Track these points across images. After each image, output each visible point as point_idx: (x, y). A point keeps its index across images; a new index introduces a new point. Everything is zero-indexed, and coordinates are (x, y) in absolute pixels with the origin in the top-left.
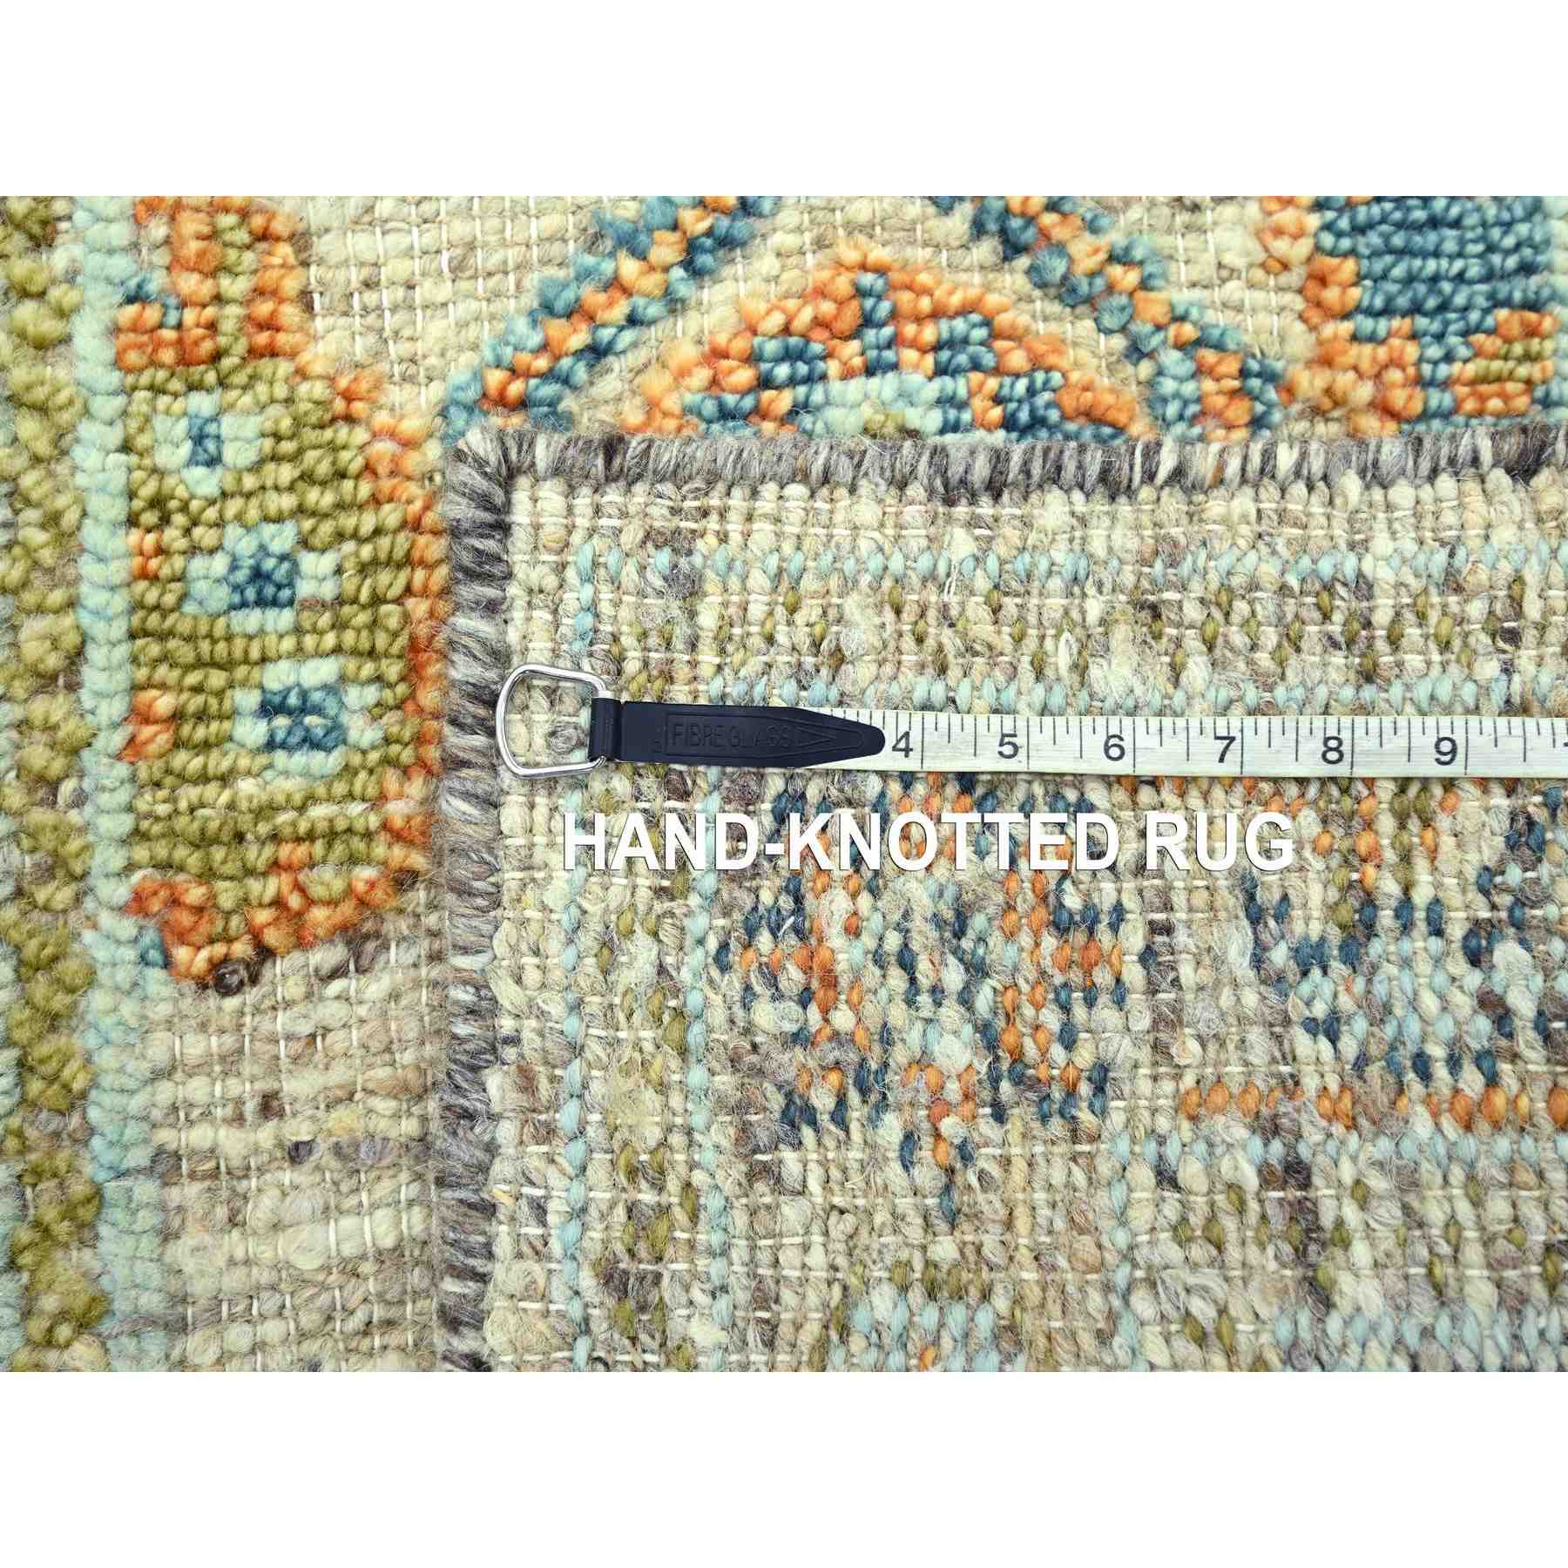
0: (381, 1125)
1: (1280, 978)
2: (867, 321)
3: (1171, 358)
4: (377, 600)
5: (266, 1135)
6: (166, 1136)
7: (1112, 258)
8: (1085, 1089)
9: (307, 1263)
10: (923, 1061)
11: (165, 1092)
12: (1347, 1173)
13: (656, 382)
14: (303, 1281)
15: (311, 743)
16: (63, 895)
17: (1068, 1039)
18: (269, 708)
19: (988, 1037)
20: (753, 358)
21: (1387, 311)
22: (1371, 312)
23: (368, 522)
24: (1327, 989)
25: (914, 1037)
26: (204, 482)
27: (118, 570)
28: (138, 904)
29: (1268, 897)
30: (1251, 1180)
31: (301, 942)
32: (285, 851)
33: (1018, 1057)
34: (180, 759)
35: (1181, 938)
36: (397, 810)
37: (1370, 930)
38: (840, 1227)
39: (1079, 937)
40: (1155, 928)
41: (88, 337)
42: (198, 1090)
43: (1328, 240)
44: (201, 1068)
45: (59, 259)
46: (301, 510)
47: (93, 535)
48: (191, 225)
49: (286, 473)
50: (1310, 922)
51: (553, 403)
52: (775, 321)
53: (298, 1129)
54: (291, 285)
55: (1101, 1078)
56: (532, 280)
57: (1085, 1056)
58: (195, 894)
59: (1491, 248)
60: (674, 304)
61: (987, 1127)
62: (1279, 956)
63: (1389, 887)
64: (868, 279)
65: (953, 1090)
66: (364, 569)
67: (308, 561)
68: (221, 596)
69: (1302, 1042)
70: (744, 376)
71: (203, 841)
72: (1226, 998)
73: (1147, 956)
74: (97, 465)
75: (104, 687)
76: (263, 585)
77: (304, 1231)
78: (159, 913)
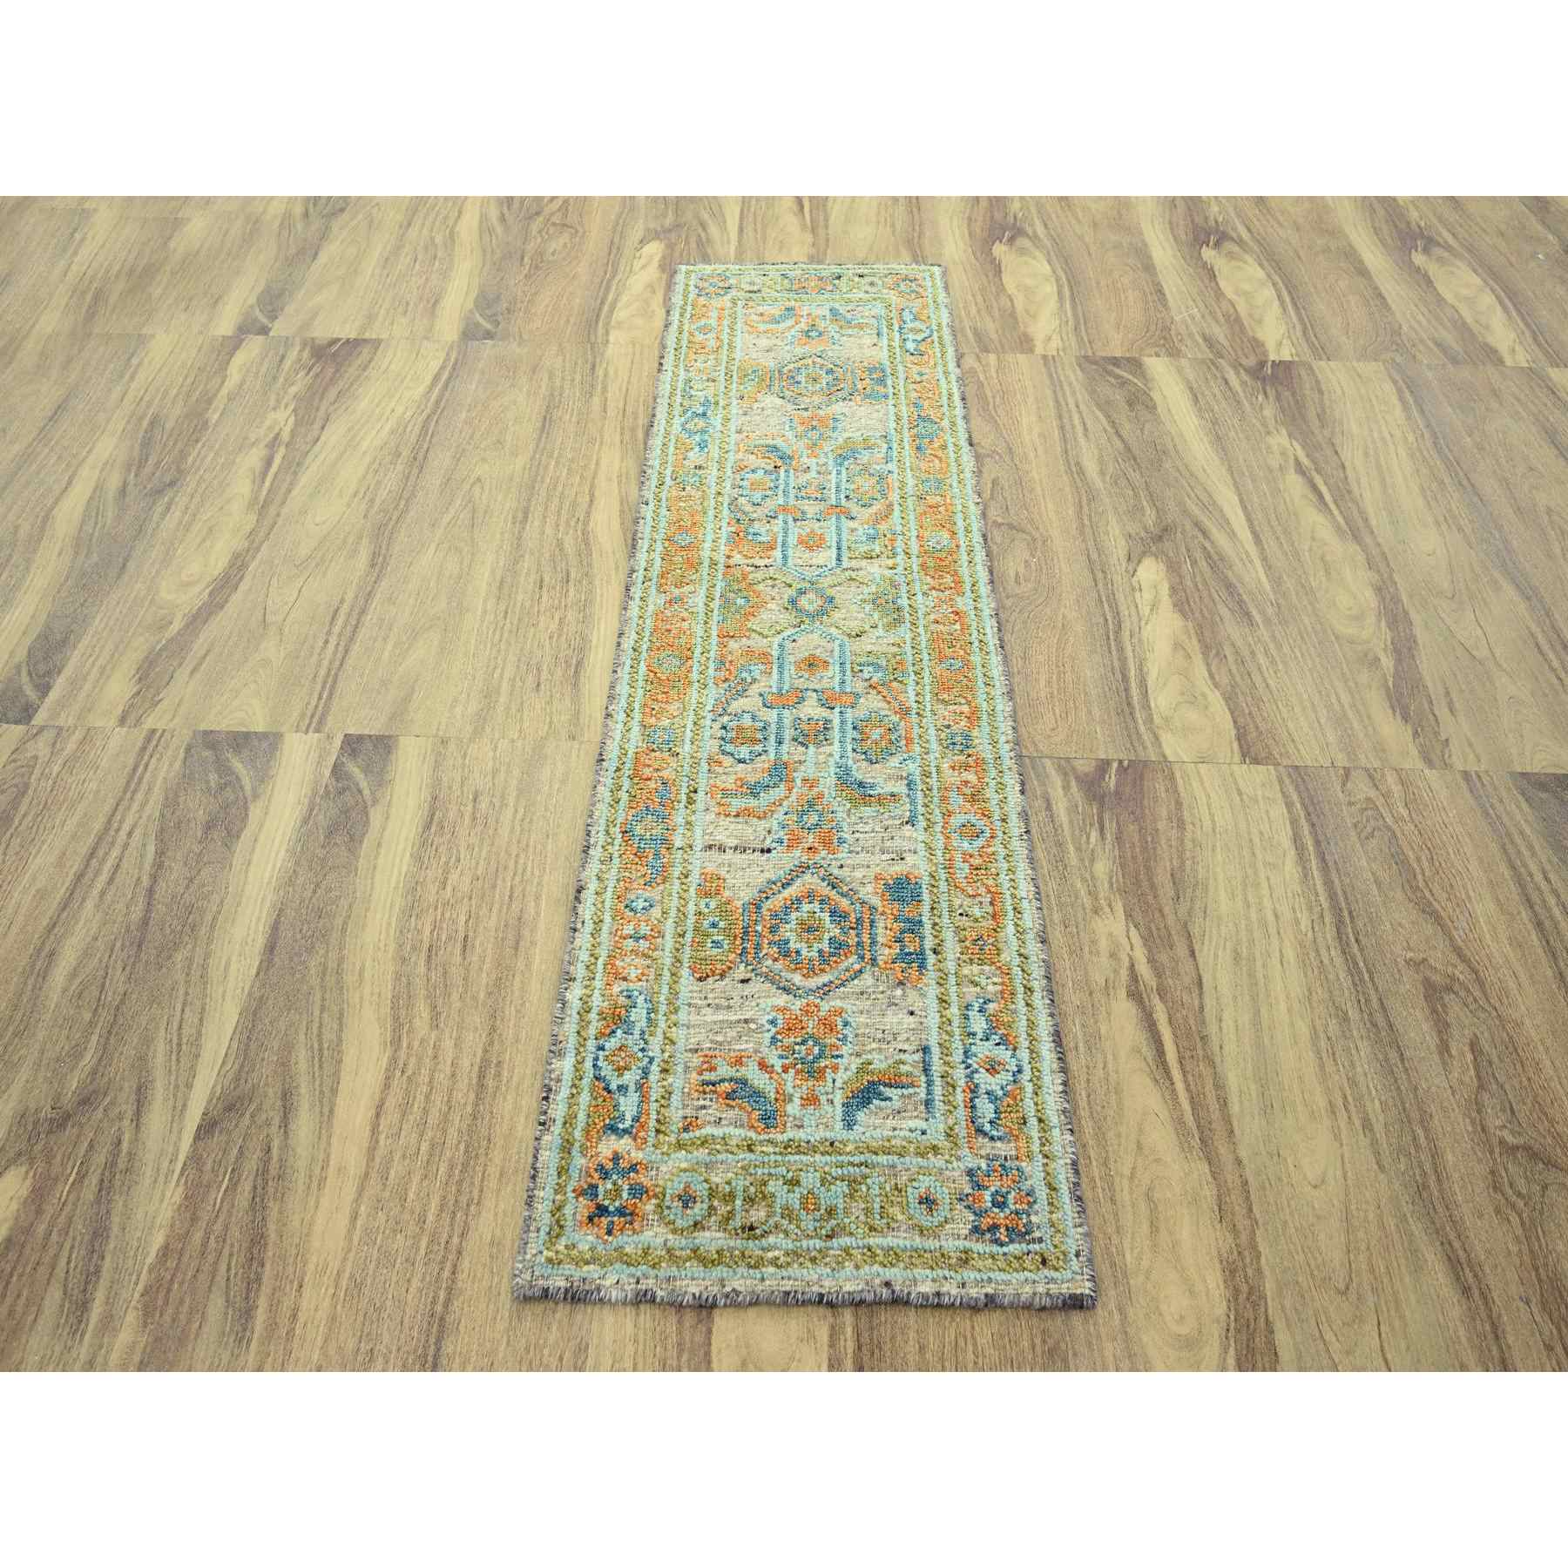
0: (722, 1003)
2: (809, 896)
3: (858, 905)
4: (730, 929)
5: (705, 1002)
6: (690, 1001)
7: (849, 890)
9: (709, 1021)
11: (691, 994)
13: (777, 902)
14: (708, 1024)
15: (718, 947)
16: (679, 965)
18: (713, 942)
20: (791, 900)
21: (894, 901)
22: (891, 901)
23: (730, 918)
26: (706, 910)
27: (693, 922)
28: (689, 967)
31: (713, 975)
32: (713, 962)
34: (699, 948)
36: (730, 958)
41: (692, 890)
42: (695, 994)
43: (885, 890)
44: (697, 991)
45: (690, 879)
46: (720, 915)
47: (690, 917)
48: (708, 877)
49: (719, 910)
51: (760, 905)
52: (795, 895)
53: (710, 1001)
54: (723, 886)
56: (759, 887)
58: (698, 967)
59: (913, 892)
60: (779, 892)
64: (810, 891)
66: (729, 924)
67: (720, 922)
68: (707, 927)
70: (790, 903)
71: (700, 960)
74: (691, 908)
75: (689, 936)
76: (714, 925)
77: (710, 1016)
78: (693, 970)
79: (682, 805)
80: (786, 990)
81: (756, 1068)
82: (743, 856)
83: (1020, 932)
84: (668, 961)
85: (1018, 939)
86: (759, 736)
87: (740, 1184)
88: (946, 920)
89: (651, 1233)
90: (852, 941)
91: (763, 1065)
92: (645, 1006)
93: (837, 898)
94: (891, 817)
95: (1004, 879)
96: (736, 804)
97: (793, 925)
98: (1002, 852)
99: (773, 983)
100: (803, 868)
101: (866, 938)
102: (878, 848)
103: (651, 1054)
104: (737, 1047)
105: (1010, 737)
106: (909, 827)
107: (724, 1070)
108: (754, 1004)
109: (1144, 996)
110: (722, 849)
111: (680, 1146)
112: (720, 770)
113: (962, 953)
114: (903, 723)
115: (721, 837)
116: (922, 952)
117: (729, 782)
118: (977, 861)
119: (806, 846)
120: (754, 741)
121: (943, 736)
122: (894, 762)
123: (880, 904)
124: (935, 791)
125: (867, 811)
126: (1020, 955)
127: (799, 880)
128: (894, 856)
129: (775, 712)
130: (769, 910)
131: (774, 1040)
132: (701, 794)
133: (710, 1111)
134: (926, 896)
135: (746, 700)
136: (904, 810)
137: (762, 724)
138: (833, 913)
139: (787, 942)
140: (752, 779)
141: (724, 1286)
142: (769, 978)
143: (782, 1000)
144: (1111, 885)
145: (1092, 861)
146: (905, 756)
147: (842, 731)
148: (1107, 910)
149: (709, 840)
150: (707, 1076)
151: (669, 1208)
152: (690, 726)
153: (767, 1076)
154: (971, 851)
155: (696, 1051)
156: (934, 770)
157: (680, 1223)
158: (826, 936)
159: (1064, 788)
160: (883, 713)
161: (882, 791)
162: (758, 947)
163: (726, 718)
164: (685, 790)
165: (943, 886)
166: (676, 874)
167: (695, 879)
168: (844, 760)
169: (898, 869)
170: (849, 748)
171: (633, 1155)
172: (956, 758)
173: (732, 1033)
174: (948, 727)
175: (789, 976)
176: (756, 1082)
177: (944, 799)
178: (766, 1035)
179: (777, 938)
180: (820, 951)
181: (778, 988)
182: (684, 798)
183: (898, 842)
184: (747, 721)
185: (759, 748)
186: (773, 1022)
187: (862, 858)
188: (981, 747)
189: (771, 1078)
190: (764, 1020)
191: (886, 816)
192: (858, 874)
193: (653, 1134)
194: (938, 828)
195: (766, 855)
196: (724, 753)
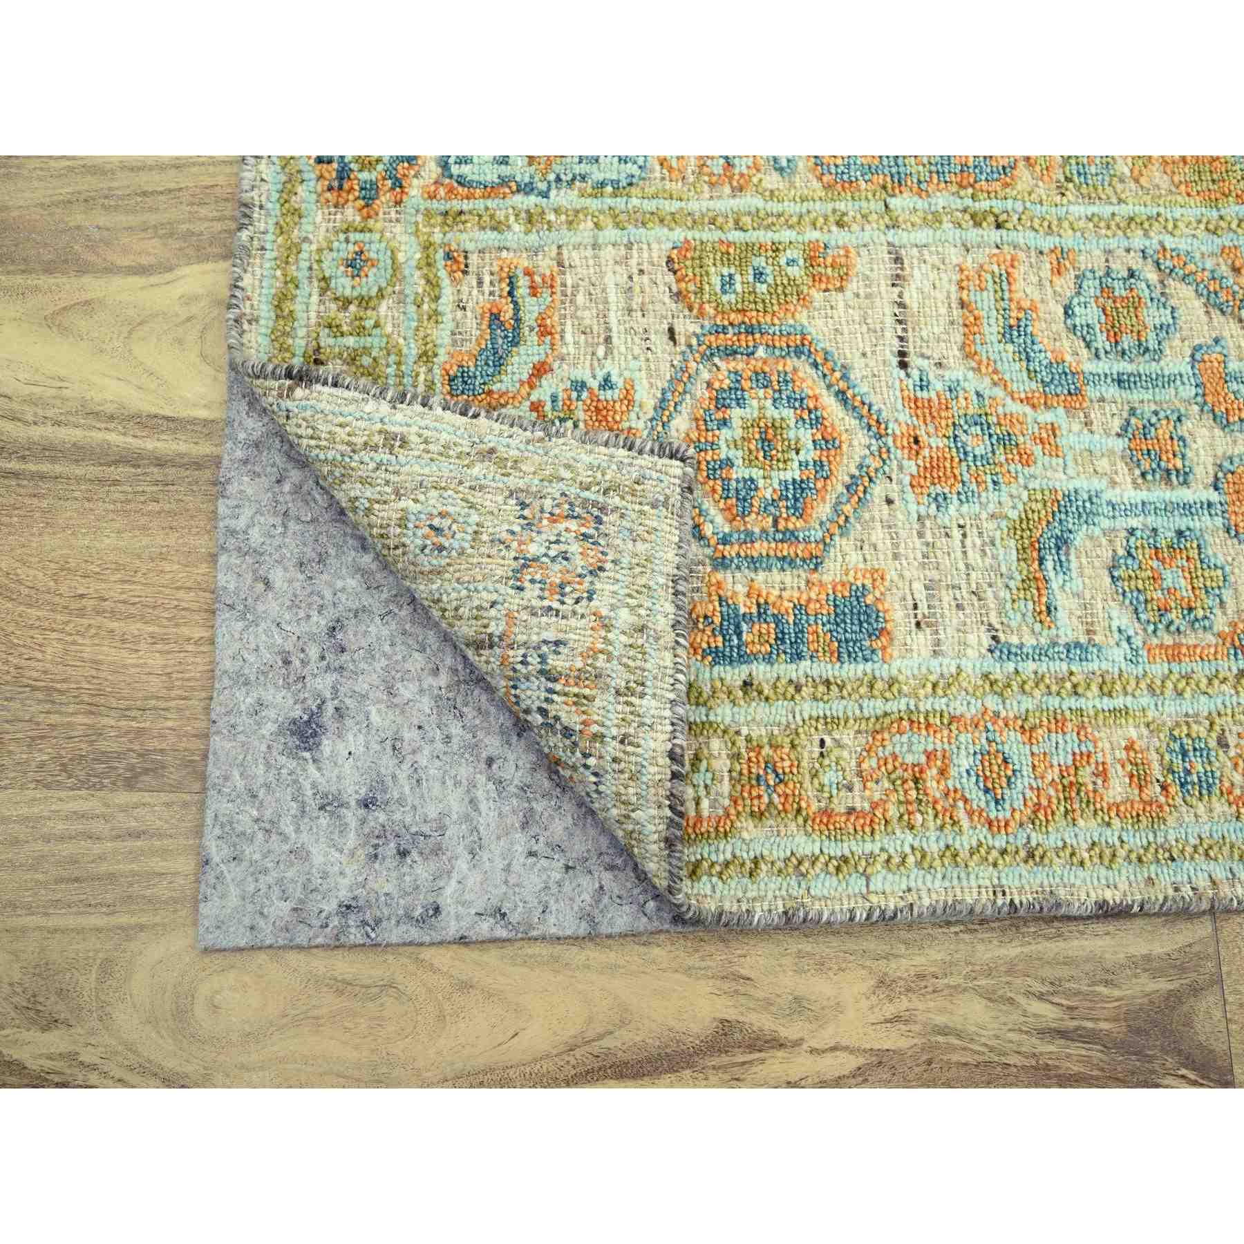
0: (636, 299)
1: (539, 648)
2: (827, 442)
3: (820, 534)
4: (755, 303)
5: (635, 271)
6: (635, 247)
7: (847, 517)
8: (519, 584)
9: (606, 280)
10: (532, 541)
11: (645, 247)
12: (492, 659)
13: (810, 382)
14: (602, 278)
15: (723, 285)
16: (689, 224)
17: (532, 581)
18: (731, 276)
19: (536, 559)
20: (816, 409)
21: (836, 606)
22: (835, 600)
23: (774, 301)
24: (535, 662)
25: (537, 539)
26: (783, 261)
27: (762, 240)
28: (687, 241)
29: (561, 649)
30: (489, 631)
31: (678, 281)
32: (698, 278)
33: (529, 566)
34: (719, 254)
35: (554, 619)
36: (707, 306)
37: (548, 679)
38: (496, 511)
39: (558, 590)
40: (558, 611)
41: (815, 235)
42: (645, 255)
43: (854, 588)
44: (650, 257)
45: (834, 228)
46: (777, 285)
47: (770, 234)
48: (843, 260)
49: (785, 282)
50: (552, 661)
51: (802, 353)
52: (825, 415)
53: (636, 278)
54: (830, 287)
55: (521, 589)
56: (834, 350)
57: (527, 584)
58: (689, 255)
59: (855, 643)
60: (829, 387)
61: (513, 554)
62: (545, 648)
63: (558, 687)
64: (837, 442)
65: (523, 547)
66: (763, 301)
67: (765, 286)
68: (756, 264)
69: (522, 651)
70: (811, 406)
71: (700, 258)
72: (536, 630)
73: (550, 608)
74: (786, 235)
75: (735, 236)
76: (759, 275)
77: (613, 279)
78: (685, 247)
79: (969, 202)
80: (661, 405)
81: (536, 359)
82: (889, 320)
83: (797, 865)
84: (694, 206)
85: (787, 860)
86: (1127, 341)
87: (374, 342)
88: (808, 708)
89: (319, 219)
90: (756, 523)
91: (540, 370)
92: (623, 175)
93: (831, 498)
94: (1001, 603)
95: (904, 840)
96: (985, 302)
97: (771, 412)
98: (964, 843)
99: (670, 381)
100: (876, 427)
101: (760, 548)
102: (934, 574)
103: (553, 193)
104: (569, 328)
105: (1226, 891)
106: (987, 641)
107: (531, 309)
108: (637, 351)
109: (725, 1059)
110: (897, 280)
111: (427, 246)
112: (1046, 272)
113: (748, 739)
114: (1211, 639)
115: (918, 277)
116: (744, 658)
117: (1025, 287)
118: (933, 786)
119: (921, 433)
120: (1115, 336)
121: (1200, 730)
122: (1122, 618)
123: (827, 578)
124: (1073, 702)
125: (1008, 554)
126: (756, 861)
127: (855, 422)
128: (923, 608)
129: (1185, 368)
130: (795, 370)
131: (580, 386)
132: (995, 235)
133: (475, 292)
134: (851, 671)
135: (1202, 311)
136: (1024, 636)
137: (1152, 344)
138: (800, 486)
139: (740, 402)
140: (1036, 328)
141: (250, 322)
142: (681, 379)
143: (646, 397)
144: (944, 1031)
145: (990, 997)
146: (1138, 642)
147: (1169, 508)
148: (890, 1010)
149: (912, 253)
150: (523, 283)
151: (347, 241)
152: (1125, 210)
153: (525, 377)
154: (953, 772)
155: (560, 264)
156: (1119, 702)
157: (328, 257)
158: (756, 473)
159: (1147, 958)
160: (1227, 595)
161: (1055, 585)
162: (731, 353)
163: (1153, 277)
164: (998, 205)
165: (876, 706)
166: (842, 206)
167: (838, 237)
168: (1106, 510)
169: (897, 616)
170: (1134, 522)
171: (415, 181)
172: (1154, 757)
173: (588, 317)
174: (1223, 743)
175: (685, 409)
176: (516, 359)
177: (1058, 722)
178: (588, 372)
179: (746, 385)
180: (729, 463)
181: (664, 392)
182: (985, 205)
183: (953, 618)
184: (1153, 316)
185: (1101, 341)
186: (607, 383)
187: (913, 546)
188: (1189, 818)
189: (522, 383)
190: (612, 367)
191: (1004, 594)
192: (879, 535)
193: (442, 208)
194: (992, 703)
195: (895, 361)
196: (1080, 278)
